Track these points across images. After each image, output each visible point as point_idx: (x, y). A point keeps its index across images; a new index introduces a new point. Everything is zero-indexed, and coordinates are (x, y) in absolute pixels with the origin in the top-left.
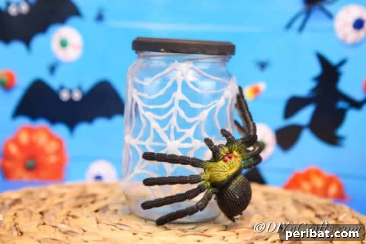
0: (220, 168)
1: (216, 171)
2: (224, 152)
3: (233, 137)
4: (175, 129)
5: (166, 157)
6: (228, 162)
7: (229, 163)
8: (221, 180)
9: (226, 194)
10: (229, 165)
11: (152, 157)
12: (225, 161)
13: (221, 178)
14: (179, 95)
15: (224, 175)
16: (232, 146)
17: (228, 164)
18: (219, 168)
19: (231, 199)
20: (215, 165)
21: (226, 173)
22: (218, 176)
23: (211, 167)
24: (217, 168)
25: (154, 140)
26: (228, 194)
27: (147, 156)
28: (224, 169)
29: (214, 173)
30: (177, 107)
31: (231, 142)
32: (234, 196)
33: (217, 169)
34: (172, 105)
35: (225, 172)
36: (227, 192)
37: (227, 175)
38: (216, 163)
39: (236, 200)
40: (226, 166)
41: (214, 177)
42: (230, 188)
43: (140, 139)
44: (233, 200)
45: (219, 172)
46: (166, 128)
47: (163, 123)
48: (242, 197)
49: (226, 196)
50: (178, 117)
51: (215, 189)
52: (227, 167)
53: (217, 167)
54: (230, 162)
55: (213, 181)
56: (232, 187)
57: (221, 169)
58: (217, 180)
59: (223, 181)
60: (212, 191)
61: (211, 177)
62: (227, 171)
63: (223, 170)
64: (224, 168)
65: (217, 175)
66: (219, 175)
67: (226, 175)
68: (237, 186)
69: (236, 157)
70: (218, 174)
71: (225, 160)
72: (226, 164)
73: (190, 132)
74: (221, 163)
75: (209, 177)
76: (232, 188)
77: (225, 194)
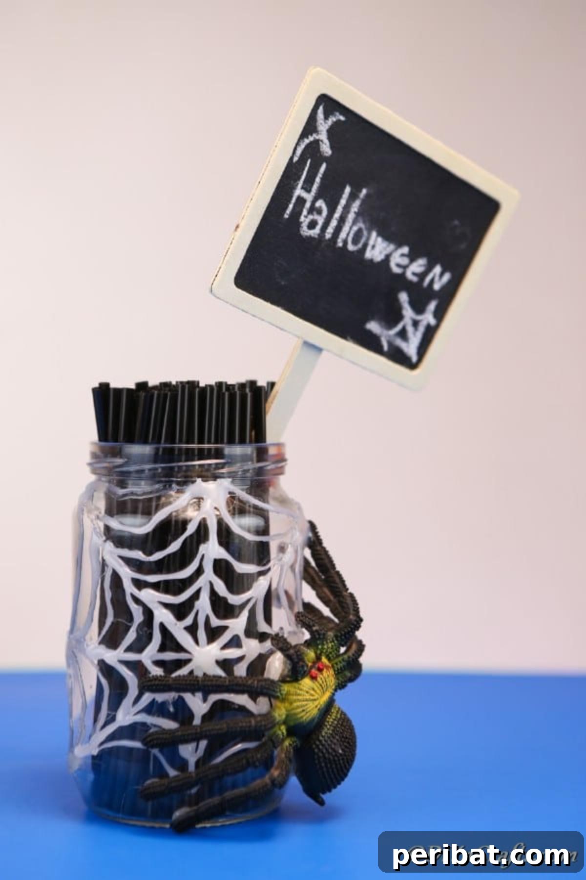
0: (305, 693)
1: (299, 700)
2: (308, 661)
4: (207, 620)
5: (198, 681)
6: (319, 679)
7: (321, 682)
8: (308, 720)
9: (317, 746)
10: (321, 685)
11: (165, 685)
12: (314, 678)
13: (308, 714)
14: (212, 550)
15: (312, 709)
16: (323, 645)
17: (318, 682)
18: (303, 695)
19: (327, 755)
20: (295, 688)
21: (316, 703)
22: (303, 711)
23: (288, 694)
24: (299, 695)
25: (162, 648)
26: (321, 747)
27: (153, 683)
28: (312, 695)
29: (295, 704)
30: (209, 574)
31: (319, 638)
32: (334, 750)
33: (300, 697)
34: (199, 571)
35: (315, 700)
36: (318, 743)
37: (319, 706)
38: (296, 685)
39: (336, 758)
40: (316, 688)
41: (296, 714)
42: (323, 734)
43: (129, 649)
44: (331, 758)
45: (304, 703)
46: (189, 621)
47: (180, 611)
48: (346, 749)
49: (316, 750)
50: (213, 594)
51: (294, 739)
52: (318, 691)
53: (299, 692)
54: (321, 679)
55: (292, 723)
56: (326, 731)
57: (308, 697)
58: (301, 720)
59: (313, 719)
60: (290, 745)
61: (287, 716)
62: (318, 699)
63: (312, 698)
64: (312, 692)
65: (300, 710)
66: (305, 708)
67: (316, 707)
68: (334, 727)
69: (327, 668)
70: (302, 706)
71: (314, 675)
72: (314, 683)
73: (237, 625)
74: (306, 682)
75: (284, 717)
76: (326, 733)
77: (314, 746)
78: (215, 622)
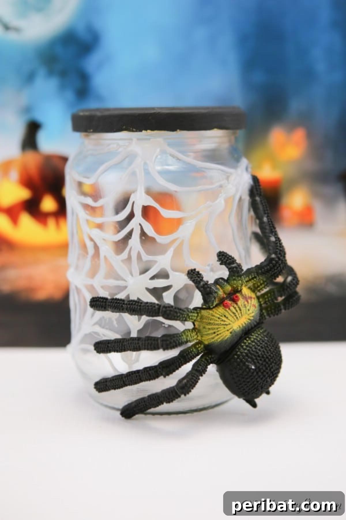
0: (217, 319)
1: (210, 324)
2: (224, 293)
3: (239, 265)
4: (139, 256)
5: (123, 304)
6: (232, 308)
7: (234, 310)
8: (220, 340)
10: (234, 313)
11: (102, 305)
12: (226, 307)
13: (219, 336)
14: (140, 197)
15: (225, 332)
16: (238, 280)
17: (231, 311)
18: (215, 320)
21: (228, 327)
23: (204, 318)
24: (212, 319)
25: (107, 276)
27: (96, 303)
28: (224, 321)
30: (138, 218)
31: (235, 275)
32: (247, 366)
33: (213, 322)
34: (131, 216)
35: (226, 325)
37: (230, 331)
38: (210, 312)
40: (228, 315)
42: (239, 353)
43: (87, 275)
45: (217, 326)
46: (124, 255)
47: (119, 247)
48: (261, 367)
50: (143, 234)
52: (230, 318)
53: (211, 317)
54: (235, 308)
55: (206, 343)
56: (242, 351)
57: (219, 321)
62: (229, 324)
63: (222, 323)
64: (224, 318)
66: (216, 331)
67: (228, 330)
68: (250, 348)
69: (246, 298)
71: (226, 304)
72: (227, 311)
74: (219, 310)
78: (145, 257)
